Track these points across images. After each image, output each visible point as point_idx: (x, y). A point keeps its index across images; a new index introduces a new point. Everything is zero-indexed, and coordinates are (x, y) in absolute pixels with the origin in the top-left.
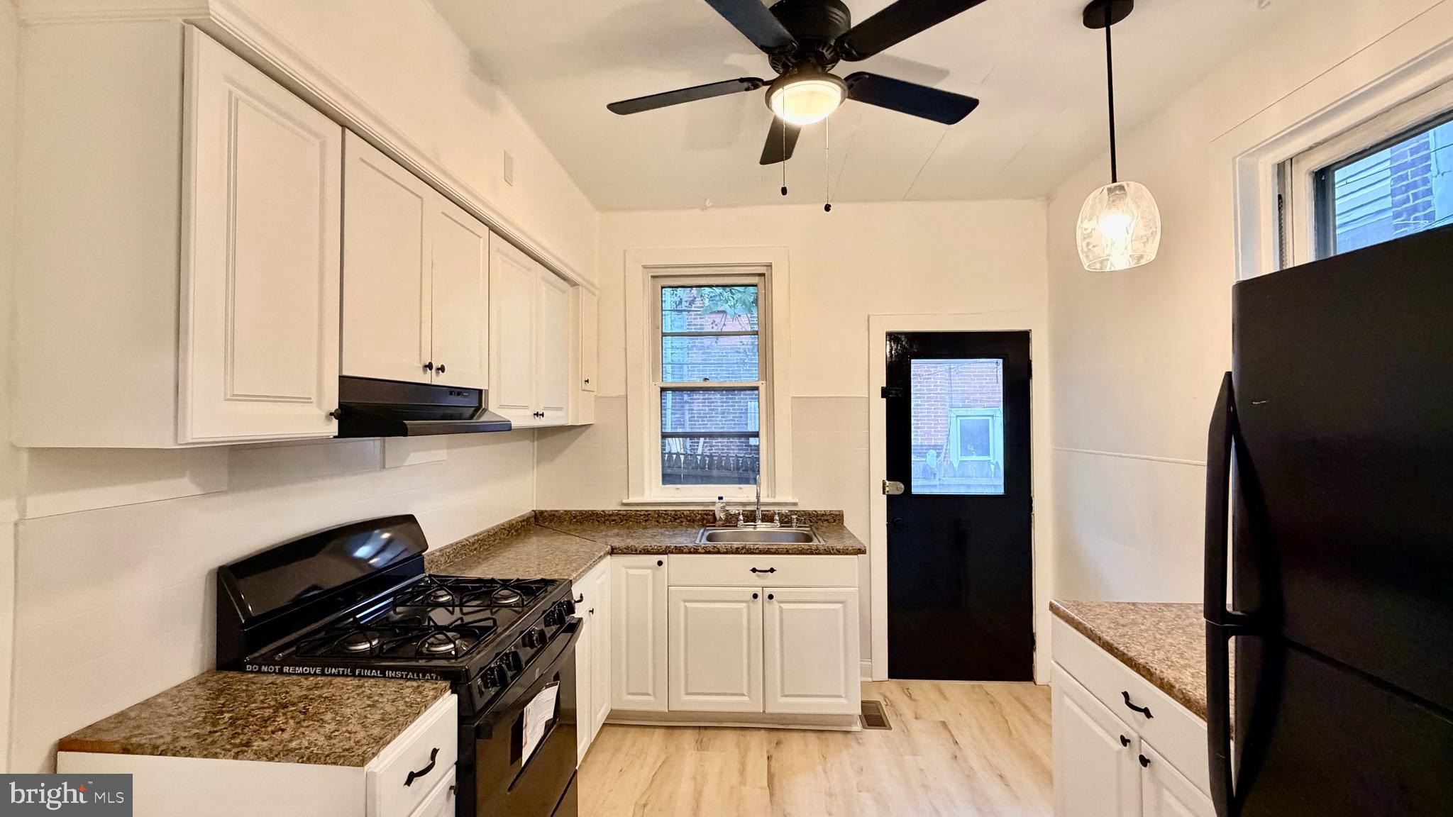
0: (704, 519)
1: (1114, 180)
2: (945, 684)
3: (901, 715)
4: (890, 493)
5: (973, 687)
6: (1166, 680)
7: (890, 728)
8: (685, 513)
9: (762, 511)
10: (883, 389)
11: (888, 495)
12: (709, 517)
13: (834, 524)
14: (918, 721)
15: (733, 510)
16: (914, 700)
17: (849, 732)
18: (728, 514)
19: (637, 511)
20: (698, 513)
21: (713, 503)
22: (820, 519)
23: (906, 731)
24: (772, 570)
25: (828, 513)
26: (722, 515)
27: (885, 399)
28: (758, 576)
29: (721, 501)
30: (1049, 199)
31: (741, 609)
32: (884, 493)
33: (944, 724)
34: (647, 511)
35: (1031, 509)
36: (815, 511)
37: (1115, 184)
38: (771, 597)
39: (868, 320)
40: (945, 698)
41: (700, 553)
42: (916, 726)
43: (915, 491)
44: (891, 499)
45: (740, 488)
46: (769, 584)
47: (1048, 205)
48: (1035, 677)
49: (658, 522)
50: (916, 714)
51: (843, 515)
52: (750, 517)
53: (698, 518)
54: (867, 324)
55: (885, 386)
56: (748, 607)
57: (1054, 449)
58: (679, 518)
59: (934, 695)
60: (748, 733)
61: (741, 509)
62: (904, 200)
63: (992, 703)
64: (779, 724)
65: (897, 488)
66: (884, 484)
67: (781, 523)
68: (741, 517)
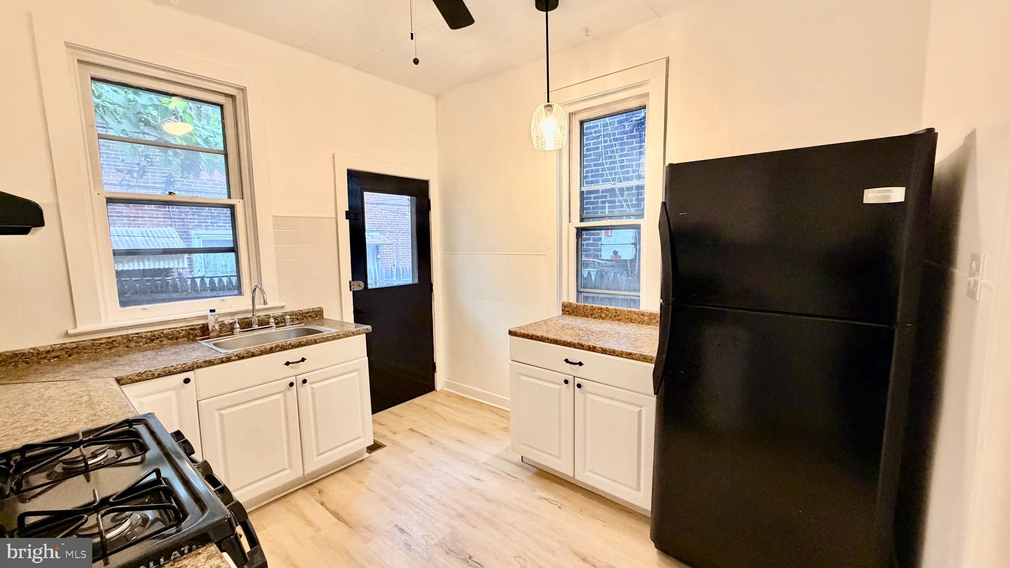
0: (189, 334)
1: (548, 101)
2: (393, 409)
3: (384, 436)
4: (355, 290)
5: (408, 405)
6: (591, 346)
7: (386, 446)
8: (165, 332)
9: (258, 317)
10: (346, 211)
11: (353, 292)
12: (196, 332)
13: (317, 318)
14: (396, 435)
15: (227, 320)
16: (384, 425)
17: (363, 460)
18: (222, 325)
19: (95, 340)
20: (182, 330)
21: (206, 317)
22: (305, 317)
23: (395, 443)
24: (303, 360)
25: (311, 310)
26: (217, 327)
27: (348, 220)
28: (291, 367)
29: (213, 313)
30: (437, 97)
31: (279, 399)
32: (351, 290)
33: (411, 430)
34: (110, 338)
35: (432, 290)
36: (300, 311)
37: (548, 103)
38: (305, 381)
39: (334, 157)
40: (401, 417)
41: (234, 360)
42: (397, 437)
43: (370, 287)
44: (355, 294)
45: (223, 300)
46: (300, 373)
47: (437, 101)
48: (436, 388)
49: (127, 347)
50: (392, 432)
51: (323, 311)
52: (246, 325)
53: (182, 334)
54: (332, 160)
55: (348, 210)
56: (285, 397)
57: (442, 254)
58: (157, 338)
59: (393, 417)
60: (290, 498)
61: (236, 318)
62: (356, 67)
63: (425, 409)
64: (313, 479)
65: (359, 286)
66: (350, 283)
67: (276, 324)
68: (237, 325)
